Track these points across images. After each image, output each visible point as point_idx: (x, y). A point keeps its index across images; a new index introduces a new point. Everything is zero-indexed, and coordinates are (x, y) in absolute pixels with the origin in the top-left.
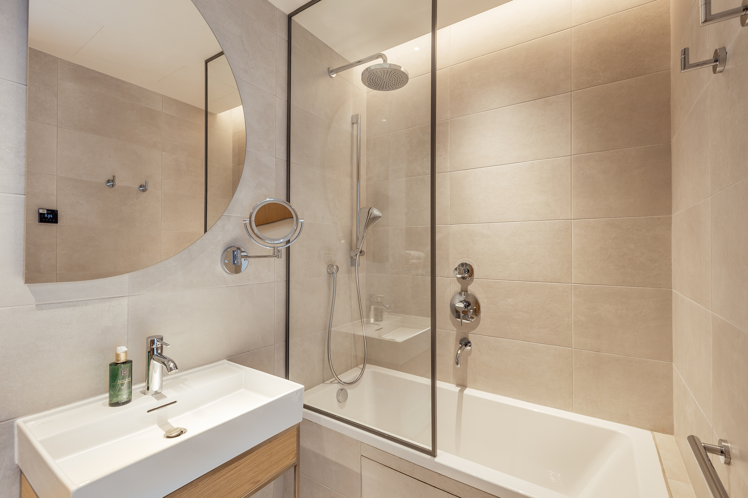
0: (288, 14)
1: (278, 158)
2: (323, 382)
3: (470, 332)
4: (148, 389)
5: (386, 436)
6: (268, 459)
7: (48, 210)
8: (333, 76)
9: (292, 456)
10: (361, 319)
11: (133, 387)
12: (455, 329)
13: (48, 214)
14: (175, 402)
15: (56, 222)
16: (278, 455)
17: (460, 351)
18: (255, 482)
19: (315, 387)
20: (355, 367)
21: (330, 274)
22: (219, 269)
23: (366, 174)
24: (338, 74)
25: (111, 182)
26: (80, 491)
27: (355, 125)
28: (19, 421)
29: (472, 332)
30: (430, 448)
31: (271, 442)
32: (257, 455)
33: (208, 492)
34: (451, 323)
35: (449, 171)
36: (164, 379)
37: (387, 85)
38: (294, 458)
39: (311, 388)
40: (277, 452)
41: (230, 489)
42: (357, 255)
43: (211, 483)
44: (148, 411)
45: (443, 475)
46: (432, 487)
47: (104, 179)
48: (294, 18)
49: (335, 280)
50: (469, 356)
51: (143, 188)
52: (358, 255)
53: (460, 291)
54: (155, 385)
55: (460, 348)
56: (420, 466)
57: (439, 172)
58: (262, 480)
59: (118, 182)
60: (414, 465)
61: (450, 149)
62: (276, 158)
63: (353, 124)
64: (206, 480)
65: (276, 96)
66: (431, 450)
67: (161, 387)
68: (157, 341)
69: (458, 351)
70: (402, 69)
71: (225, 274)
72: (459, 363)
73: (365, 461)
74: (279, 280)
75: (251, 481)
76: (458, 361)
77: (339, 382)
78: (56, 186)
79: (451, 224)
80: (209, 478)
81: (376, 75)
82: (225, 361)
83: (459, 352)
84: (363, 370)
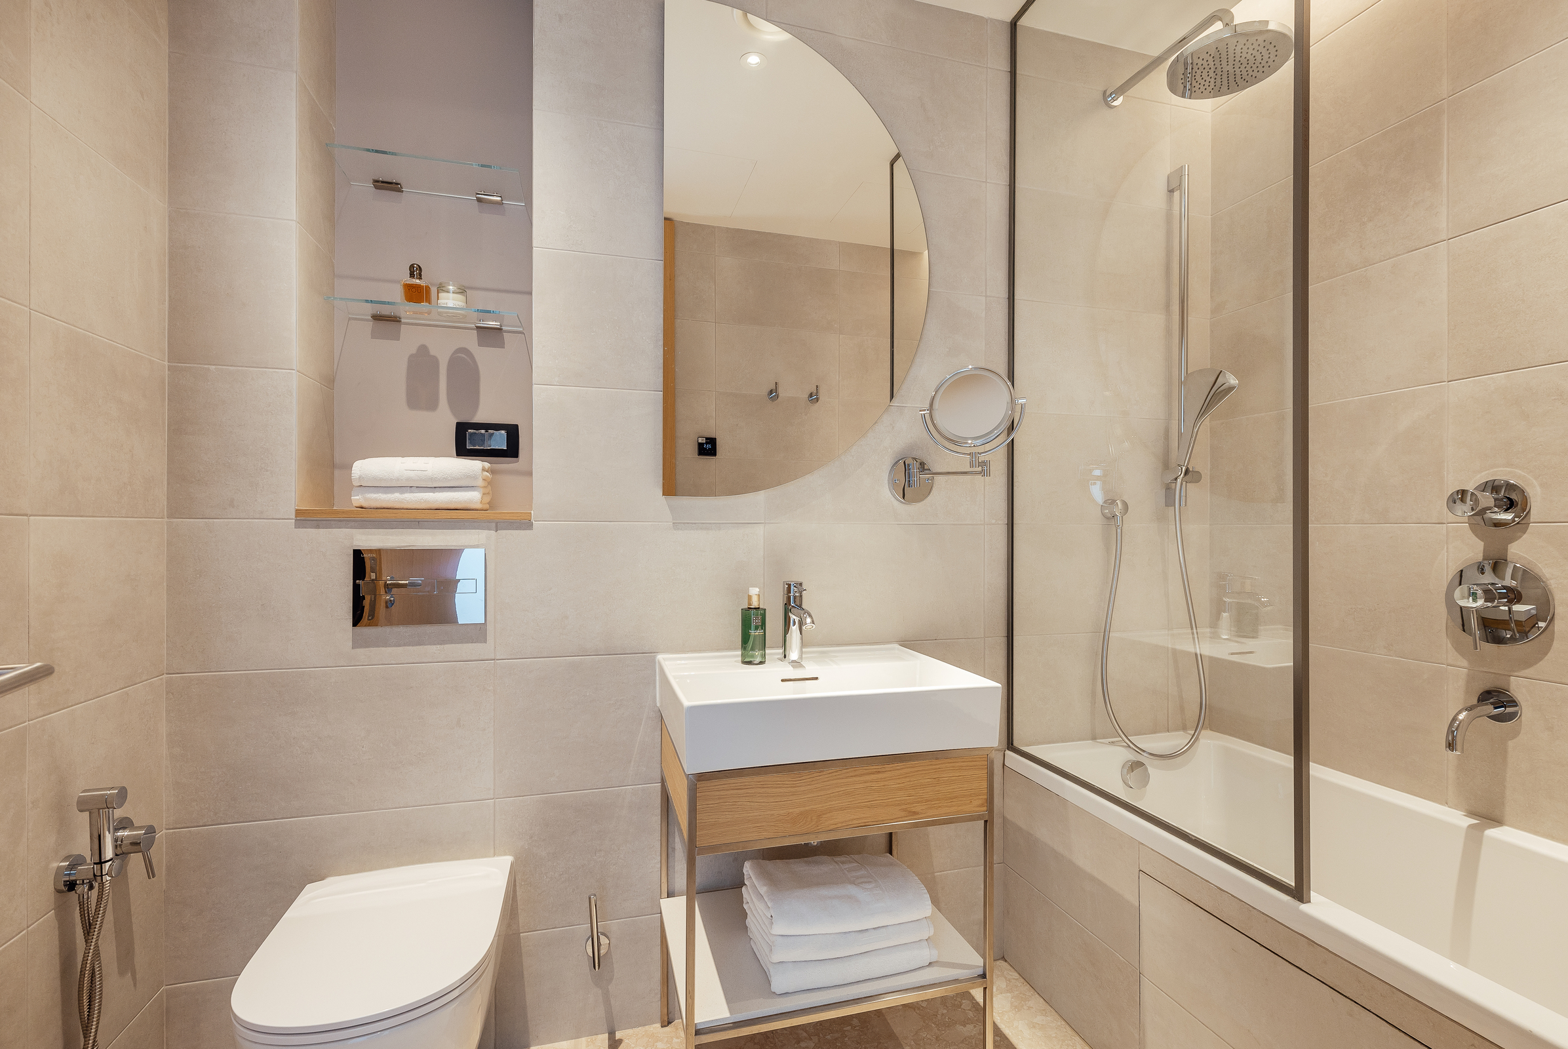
0: (1009, 20)
1: (990, 297)
2: (1094, 738)
3: (1516, 674)
4: (785, 657)
5: (1192, 839)
6: (932, 784)
7: (707, 439)
8: (1115, 103)
9: (980, 802)
10: (1192, 628)
11: (767, 651)
12: (1465, 663)
13: (707, 443)
14: (816, 678)
15: (715, 454)
16: (951, 788)
17: (1464, 713)
18: (910, 812)
19: (1072, 741)
20: (1177, 730)
21: (1108, 518)
22: (887, 495)
23: (1211, 297)
24: (1128, 96)
25: (773, 394)
26: (694, 710)
27: (1177, 194)
28: (660, 657)
29: (1522, 673)
30: (1292, 882)
31: (937, 759)
32: (912, 770)
33: (838, 790)
34: (1450, 645)
35: (1445, 238)
36: (803, 650)
37: (1238, 77)
38: (982, 806)
39: (1063, 742)
40: (948, 780)
41: (869, 801)
42: (1176, 479)
43: (841, 779)
44: (782, 681)
45: (1321, 946)
46: (1293, 966)
47: (765, 391)
48: (1023, 22)
49: (1119, 531)
50: (1513, 738)
51: (813, 397)
52: (1179, 480)
53: (1480, 557)
54: (794, 655)
55: (1470, 709)
56: (1263, 913)
57: (1414, 248)
58: (922, 813)
59: (782, 393)
60: (1251, 909)
61: (1448, 178)
62: (986, 296)
63: (1171, 191)
64: (834, 770)
65: (986, 182)
66: (1293, 884)
67: (801, 657)
68: (795, 586)
69: (1460, 712)
70: (1271, 27)
71: (896, 503)
72: (1459, 746)
73: (1146, 883)
74: (994, 521)
75: (904, 807)
76: (1453, 740)
77: (1129, 746)
78: (714, 405)
79: (1450, 379)
80: (838, 769)
81: (1200, 64)
82: (897, 646)
83: (1461, 717)
84: (1194, 739)
